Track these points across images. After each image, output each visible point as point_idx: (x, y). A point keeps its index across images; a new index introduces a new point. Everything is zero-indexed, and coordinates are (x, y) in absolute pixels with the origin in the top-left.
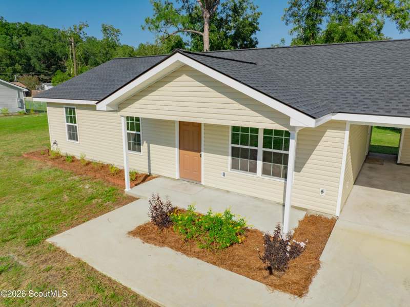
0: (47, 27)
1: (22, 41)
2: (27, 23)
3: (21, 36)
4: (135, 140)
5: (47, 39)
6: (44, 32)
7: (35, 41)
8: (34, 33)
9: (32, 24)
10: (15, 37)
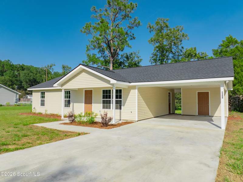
0: (33, 67)
1: (19, 73)
2: (23, 65)
3: (19, 71)
4: (68, 102)
5: (32, 73)
6: (31, 69)
7: (26, 73)
8: (26, 69)
9: (26, 65)
10: (16, 72)
